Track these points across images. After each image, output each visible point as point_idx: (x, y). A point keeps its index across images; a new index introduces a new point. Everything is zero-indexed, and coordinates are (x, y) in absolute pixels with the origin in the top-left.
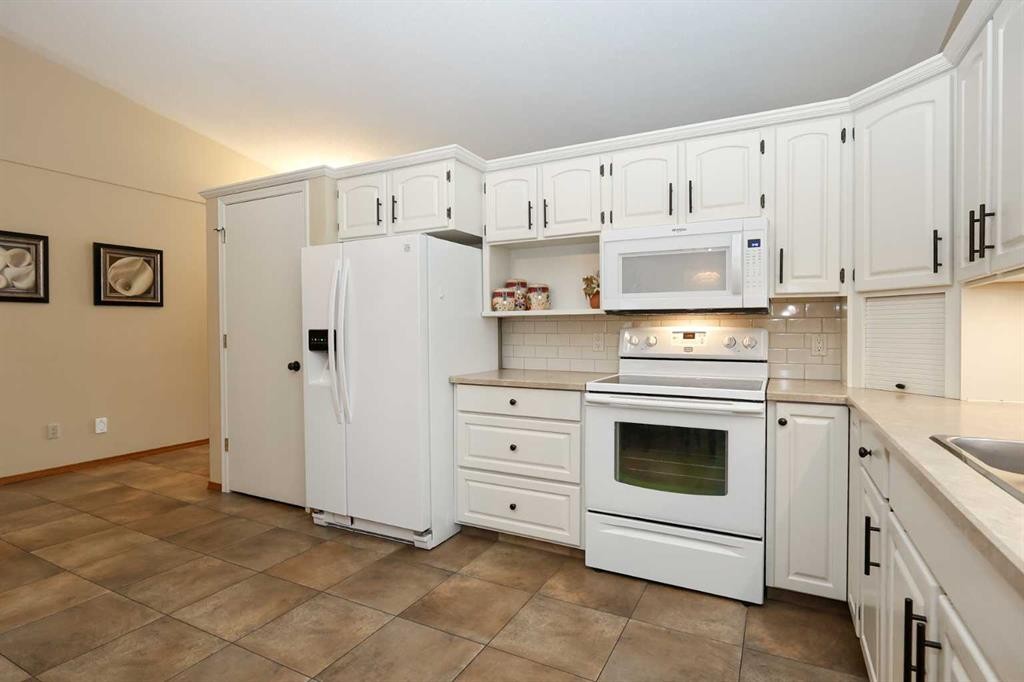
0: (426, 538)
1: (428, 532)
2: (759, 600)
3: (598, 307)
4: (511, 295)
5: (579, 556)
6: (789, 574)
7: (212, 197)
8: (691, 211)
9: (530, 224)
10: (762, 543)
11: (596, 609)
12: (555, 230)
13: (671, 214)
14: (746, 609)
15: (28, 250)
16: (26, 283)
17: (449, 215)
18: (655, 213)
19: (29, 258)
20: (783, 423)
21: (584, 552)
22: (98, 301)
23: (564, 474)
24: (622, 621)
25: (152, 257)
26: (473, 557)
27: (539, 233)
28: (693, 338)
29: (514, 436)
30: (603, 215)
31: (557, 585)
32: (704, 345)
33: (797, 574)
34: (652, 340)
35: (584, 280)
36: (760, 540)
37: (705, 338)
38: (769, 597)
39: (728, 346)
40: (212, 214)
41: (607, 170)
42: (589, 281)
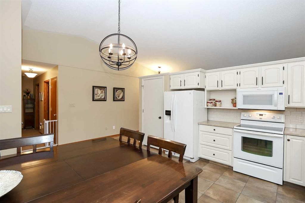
0: (193, 160)
1: (193, 158)
2: (282, 184)
3: (236, 107)
4: (212, 103)
5: (231, 168)
6: (290, 179)
7: (141, 78)
8: (262, 84)
9: (218, 86)
10: (282, 170)
11: (238, 180)
12: (224, 88)
13: (257, 85)
14: (277, 186)
15: (104, 90)
16: (103, 97)
17: (198, 85)
18: (252, 84)
19: (104, 92)
20: (289, 140)
21: (233, 167)
22: (114, 100)
23: (228, 148)
24: (245, 183)
25: (123, 90)
26: (205, 165)
27: (220, 88)
28: (262, 115)
29: (215, 138)
30: (237, 84)
31: (227, 174)
32: (266, 117)
33: (292, 178)
34: (250, 116)
35: (231, 99)
36: (282, 169)
37: (266, 116)
38: (284, 184)
39: (273, 118)
40: (141, 82)
41: (239, 73)
42: (233, 100)
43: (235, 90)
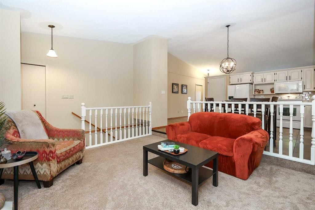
3: (274, 93)
8: (290, 80)
9: (262, 82)
12: (266, 82)
13: (286, 80)
14: (299, 130)
17: (250, 81)
22: (182, 93)
28: (289, 97)
30: (275, 80)
34: (282, 98)
41: (275, 74)
42: (271, 89)
43: (273, 84)
